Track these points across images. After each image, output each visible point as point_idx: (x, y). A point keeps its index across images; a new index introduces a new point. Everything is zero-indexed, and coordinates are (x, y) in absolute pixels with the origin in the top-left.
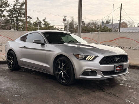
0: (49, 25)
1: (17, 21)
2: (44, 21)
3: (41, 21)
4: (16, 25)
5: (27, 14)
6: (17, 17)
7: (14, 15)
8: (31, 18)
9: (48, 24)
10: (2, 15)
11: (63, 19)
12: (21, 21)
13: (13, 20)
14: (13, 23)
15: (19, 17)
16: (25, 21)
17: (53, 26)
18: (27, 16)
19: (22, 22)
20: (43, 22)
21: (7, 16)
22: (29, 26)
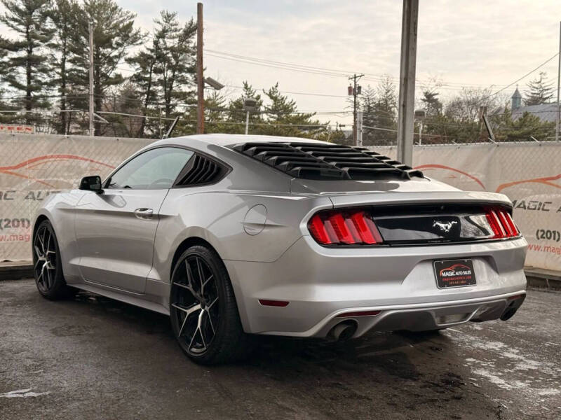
0: (292, 111)
1: (168, 96)
2: (270, 95)
3: (258, 97)
4: (164, 113)
5: (202, 70)
6: (166, 83)
7: (156, 77)
8: (217, 86)
9: (287, 110)
10: (112, 75)
11: (350, 88)
12: (182, 96)
13: (152, 96)
14: (151, 107)
15: (175, 84)
16: (196, 98)
17: (308, 116)
18: (206, 78)
19: (186, 102)
20: (267, 102)
21: (131, 78)
22: (214, 116)
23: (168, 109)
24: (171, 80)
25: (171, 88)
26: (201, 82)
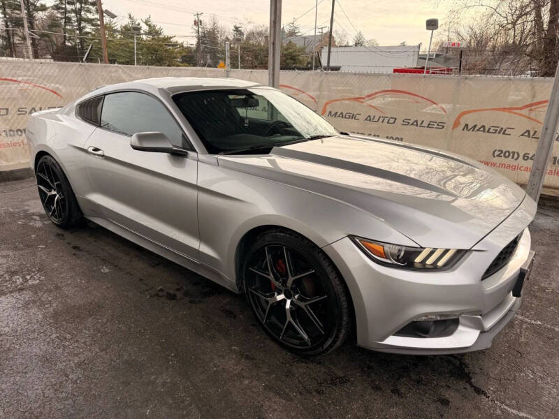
0: (160, 34)
1: (80, 20)
2: (146, 23)
3: (139, 24)
4: (78, 32)
5: (101, 4)
6: (78, 12)
7: (69, 7)
8: (113, 16)
9: (158, 33)
10: (38, 4)
11: (195, 21)
12: (90, 21)
13: (68, 20)
14: (68, 27)
15: (83, 13)
16: (99, 23)
17: (171, 38)
18: (104, 9)
19: (93, 25)
20: (145, 28)
21: (52, 7)
22: (111, 35)
23: (80, 29)
24: (80, 10)
25: (80, 15)
26: (101, 12)
